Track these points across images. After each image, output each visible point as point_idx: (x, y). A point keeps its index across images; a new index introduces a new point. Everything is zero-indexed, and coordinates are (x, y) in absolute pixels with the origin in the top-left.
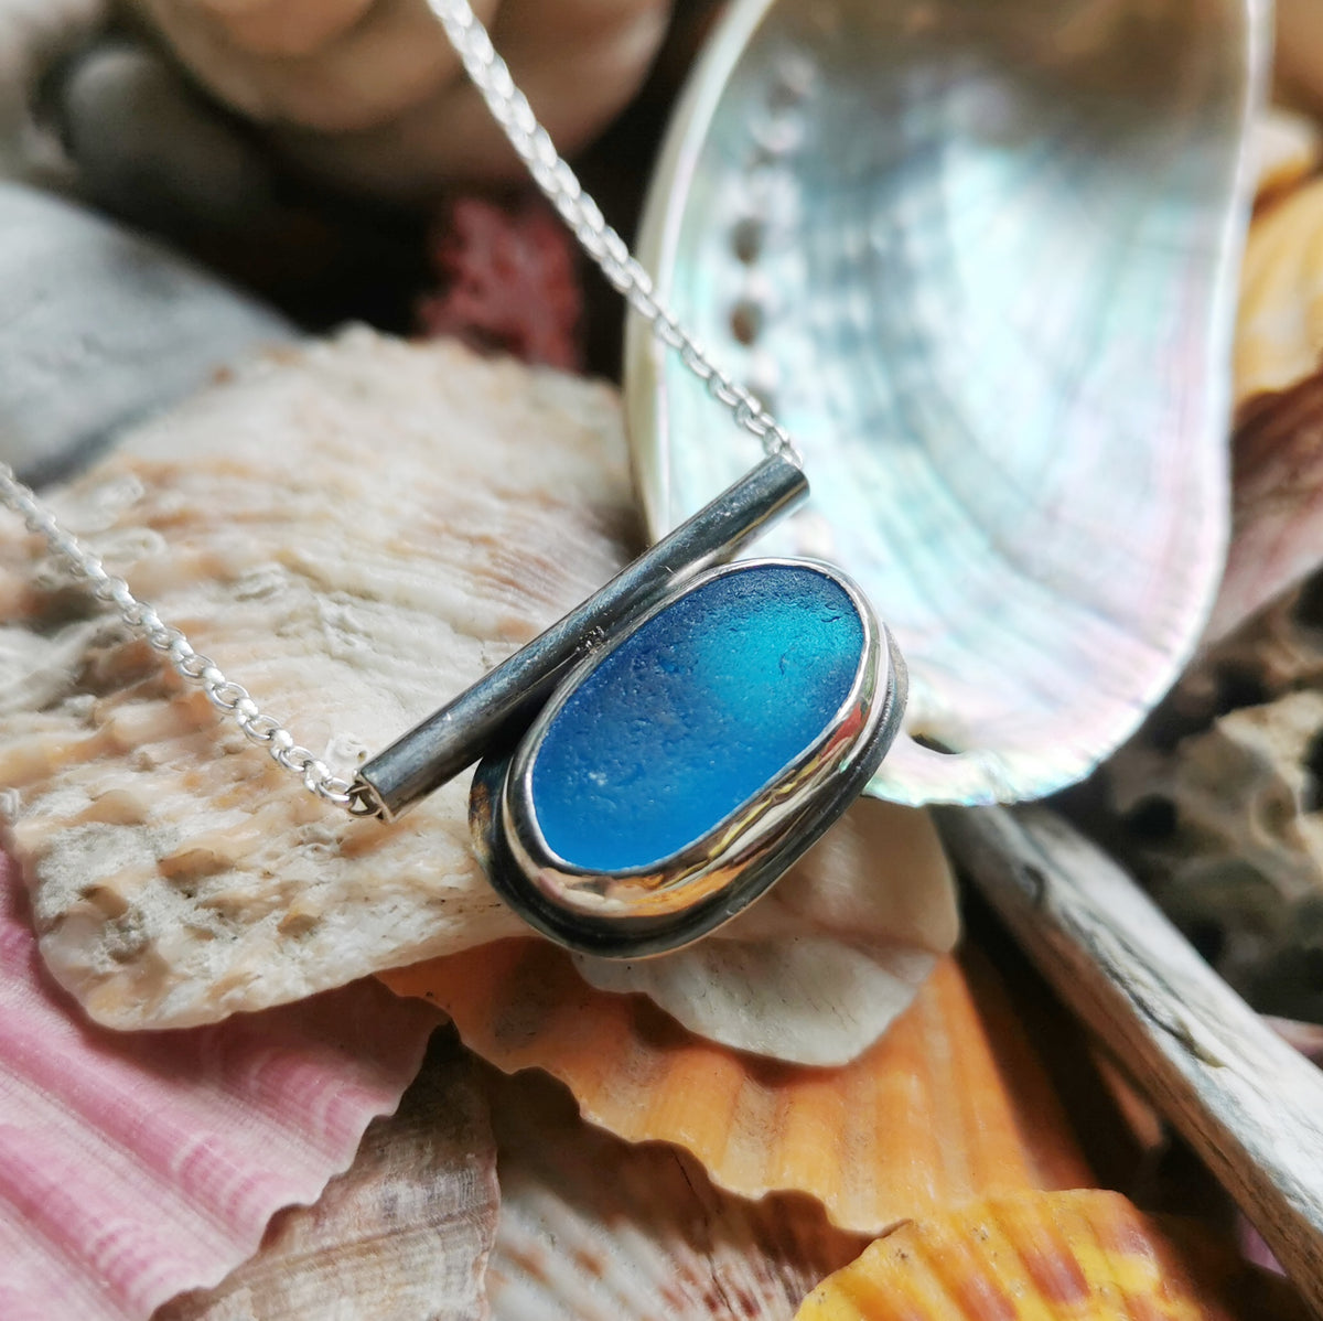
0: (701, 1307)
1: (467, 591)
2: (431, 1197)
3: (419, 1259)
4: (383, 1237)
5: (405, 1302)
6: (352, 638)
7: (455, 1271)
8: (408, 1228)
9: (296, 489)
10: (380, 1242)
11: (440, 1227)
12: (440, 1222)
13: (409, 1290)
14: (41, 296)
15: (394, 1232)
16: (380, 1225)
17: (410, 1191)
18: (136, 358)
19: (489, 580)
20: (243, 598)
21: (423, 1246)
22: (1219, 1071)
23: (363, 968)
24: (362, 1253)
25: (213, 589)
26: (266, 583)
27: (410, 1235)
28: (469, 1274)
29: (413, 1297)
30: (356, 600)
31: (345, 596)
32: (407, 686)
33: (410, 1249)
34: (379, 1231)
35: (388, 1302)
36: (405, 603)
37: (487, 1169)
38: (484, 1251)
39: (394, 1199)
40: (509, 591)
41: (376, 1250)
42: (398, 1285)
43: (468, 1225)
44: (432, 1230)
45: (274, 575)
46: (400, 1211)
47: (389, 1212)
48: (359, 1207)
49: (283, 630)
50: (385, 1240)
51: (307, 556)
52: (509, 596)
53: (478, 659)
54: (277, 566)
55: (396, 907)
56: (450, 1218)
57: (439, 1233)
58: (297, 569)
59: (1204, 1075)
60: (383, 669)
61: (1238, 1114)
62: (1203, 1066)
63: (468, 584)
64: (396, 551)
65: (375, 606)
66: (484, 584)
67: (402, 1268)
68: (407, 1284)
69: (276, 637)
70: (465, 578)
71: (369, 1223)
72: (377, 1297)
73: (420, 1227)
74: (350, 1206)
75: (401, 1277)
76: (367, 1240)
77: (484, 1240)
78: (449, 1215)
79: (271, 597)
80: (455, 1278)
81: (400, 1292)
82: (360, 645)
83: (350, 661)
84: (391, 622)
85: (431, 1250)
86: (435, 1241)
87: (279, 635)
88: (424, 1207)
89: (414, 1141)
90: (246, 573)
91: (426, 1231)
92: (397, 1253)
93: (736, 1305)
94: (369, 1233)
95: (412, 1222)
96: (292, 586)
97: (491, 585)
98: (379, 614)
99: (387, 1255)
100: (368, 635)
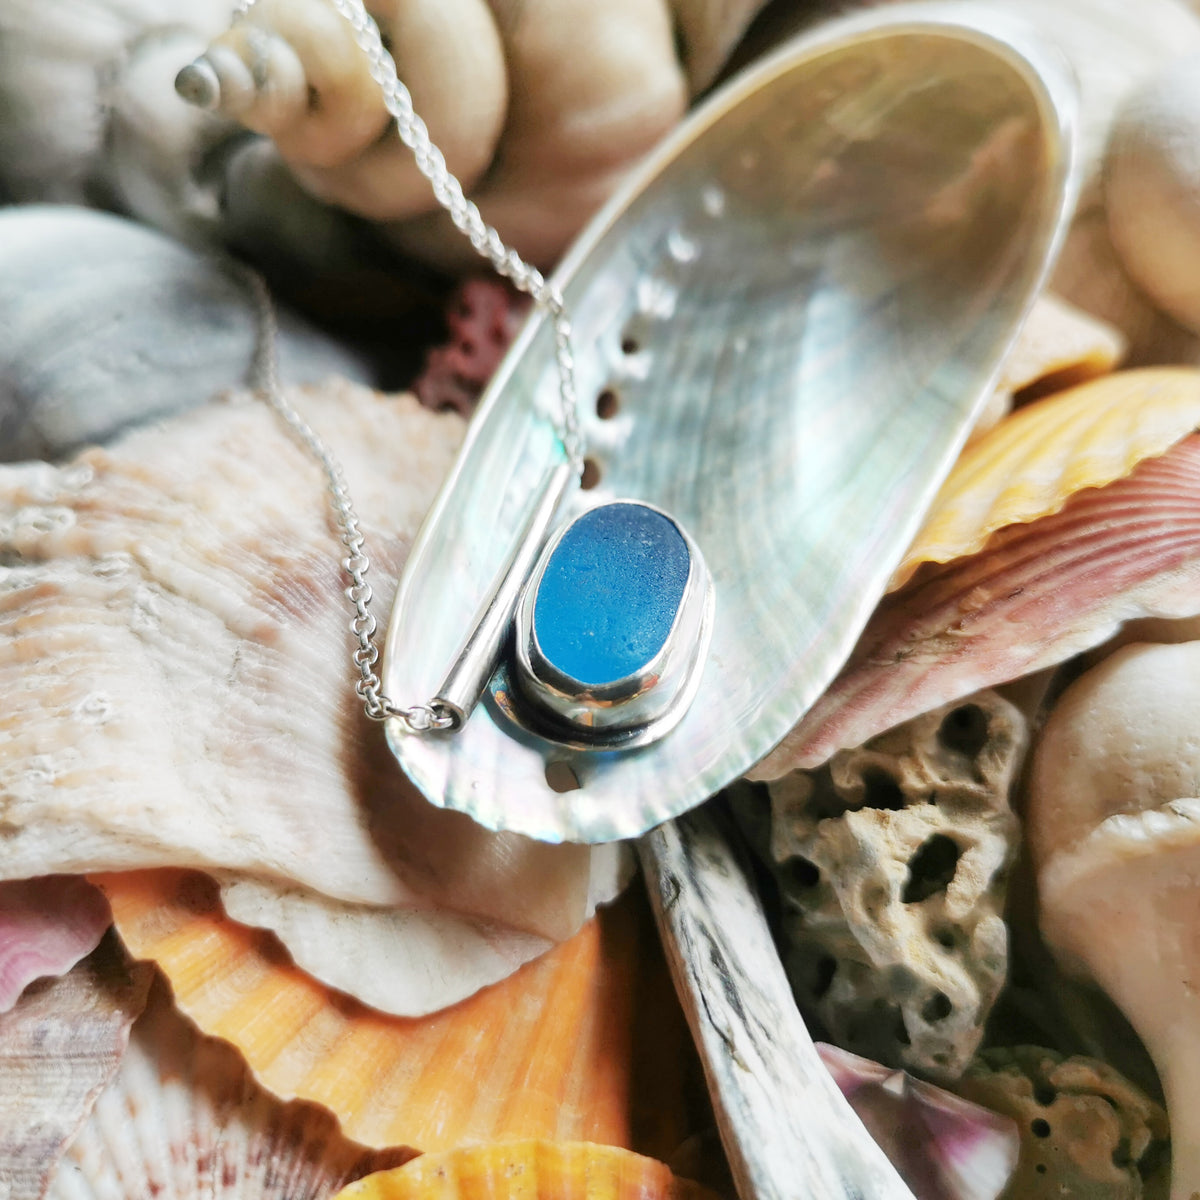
0: (192, 1166)
1: (245, 600)
2: (73, 1037)
3: (50, 1080)
4: (30, 1058)
5: (26, 1109)
6: (149, 619)
7: (73, 1094)
8: (49, 1056)
9: (176, 498)
10: (25, 1061)
11: (73, 1060)
12: (75, 1056)
13: (34, 1100)
14: (118, 317)
15: (38, 1057)
16: (28, 1049)
17: (59, 1029)
18: (177, 371)
19: (263, 593)
20: (99, 574)
21: (57, 1071)
22: (746, 1075)
23: (43, 870)
24: (10, 1066)
25: (83, 563)
26: (114, 566)
27: (49, 1061)
28: (82, 1100)
29: (33, 1107)
30: (164, 592)
31: (157, 587)
32: (174, 663)
33: (46, 1071)
34: (26, 1053)
35: (15, 1106)
36: (195, 600)
37: (124, 1024)
38: (100, 1085)
39: (45, 1033)
40: (275, 604)
41: (21, 1066)
42: (26, 1095)
43: (95, 1064)
44: (66, 1061)
45: (121, 561)
46: (46, 1042)
47: (38, 1040)
48: (18, 1033)
49: (111, 603)
50: (29, 1061)
51: (147, 552)
52: (273, 608)
53: (232, 652)
54: (126, 555)
55: (76, 830)
56: (82, 1055)
57: (72, 1064)
58: (139, 561)
59: (731, 1076)
60: (161, 647)
61: (746, 1113)
62: (736, 1068)
63: (249, 594)
64: (210, 560)
65: (175, 599)
66: (259, 596)
67: (35, 1084)
68: (35, 1095)
69: (104, 608)
70: (249, 589)
71: (20, 1046)
72: (10, 1100)
73: (58, 1057)
74: (13, 1030)
75: (33, 1090)
76: (16, 1058)
77: (103, 1076)
78: (82, 1053)
79: (111, 577)
80: (70, 1100)
81: (27, 1100)
82: (151, 626)
83: (139, 635)
84: (179, 612)
85: (62, 1075)
86: (67, 1070)
87: (108, 607)
88: (65, 1044)
89: (85, 990)
90: (106, 556)
91: (62, 1060)
92: (35, 1071)
93: (218, 1173)
94: (18, 1053)
95: (53, 1052)
96: (130, 571)
97: (263, 597)
98: (175, 605)
99: (28, 1071)
100: (160, 620)
